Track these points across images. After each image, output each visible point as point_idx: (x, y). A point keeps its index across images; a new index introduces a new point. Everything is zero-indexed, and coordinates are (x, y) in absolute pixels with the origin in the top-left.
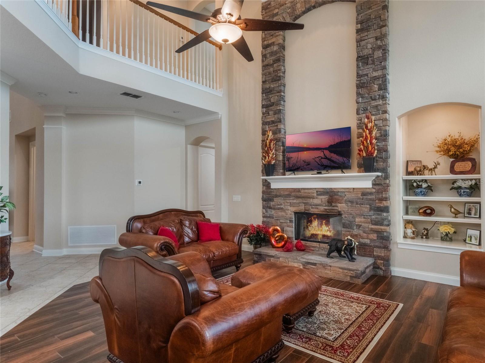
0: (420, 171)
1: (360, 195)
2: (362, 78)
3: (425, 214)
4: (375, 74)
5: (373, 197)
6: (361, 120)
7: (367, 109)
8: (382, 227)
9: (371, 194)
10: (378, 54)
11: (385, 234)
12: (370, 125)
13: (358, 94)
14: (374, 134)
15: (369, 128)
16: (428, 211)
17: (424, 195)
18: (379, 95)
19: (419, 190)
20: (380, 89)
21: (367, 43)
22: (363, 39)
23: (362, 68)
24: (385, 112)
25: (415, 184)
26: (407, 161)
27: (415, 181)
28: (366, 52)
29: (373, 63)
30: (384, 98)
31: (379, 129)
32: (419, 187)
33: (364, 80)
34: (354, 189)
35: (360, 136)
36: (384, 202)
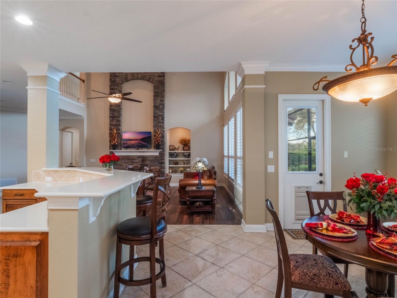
0: (174, 149)
1: (154, 158)
2: (156, 114)
3: (175, 164)
4: (160, 114)
5: (159, 159)
6: (155, 130)
7: (157, 126)
8: (162, 169)
9: (158, 157)
10: (161, 106)
11: (163, 172)
12: (159, 132)
13: (154, 120)
14: (160, 136)
15: (158, 133)
16: (176, 163)
17: (175, 158)
18: (161, 122)
19: (174, 156)
20: (162, 119)
21: (157, 101)
22: (156, 99)
23: (155, 110)
24: (164, 128)
25: (172, 154)
26: (170, 146)
27: (172, 153)
28: (157, 105)
29: (160, 109)
30: (163, 123)
31: (161, 134)
32: (174, 155)
33: (156, 115)
34: (152, 156)
35: (155, 136)
36: (163, 160)
